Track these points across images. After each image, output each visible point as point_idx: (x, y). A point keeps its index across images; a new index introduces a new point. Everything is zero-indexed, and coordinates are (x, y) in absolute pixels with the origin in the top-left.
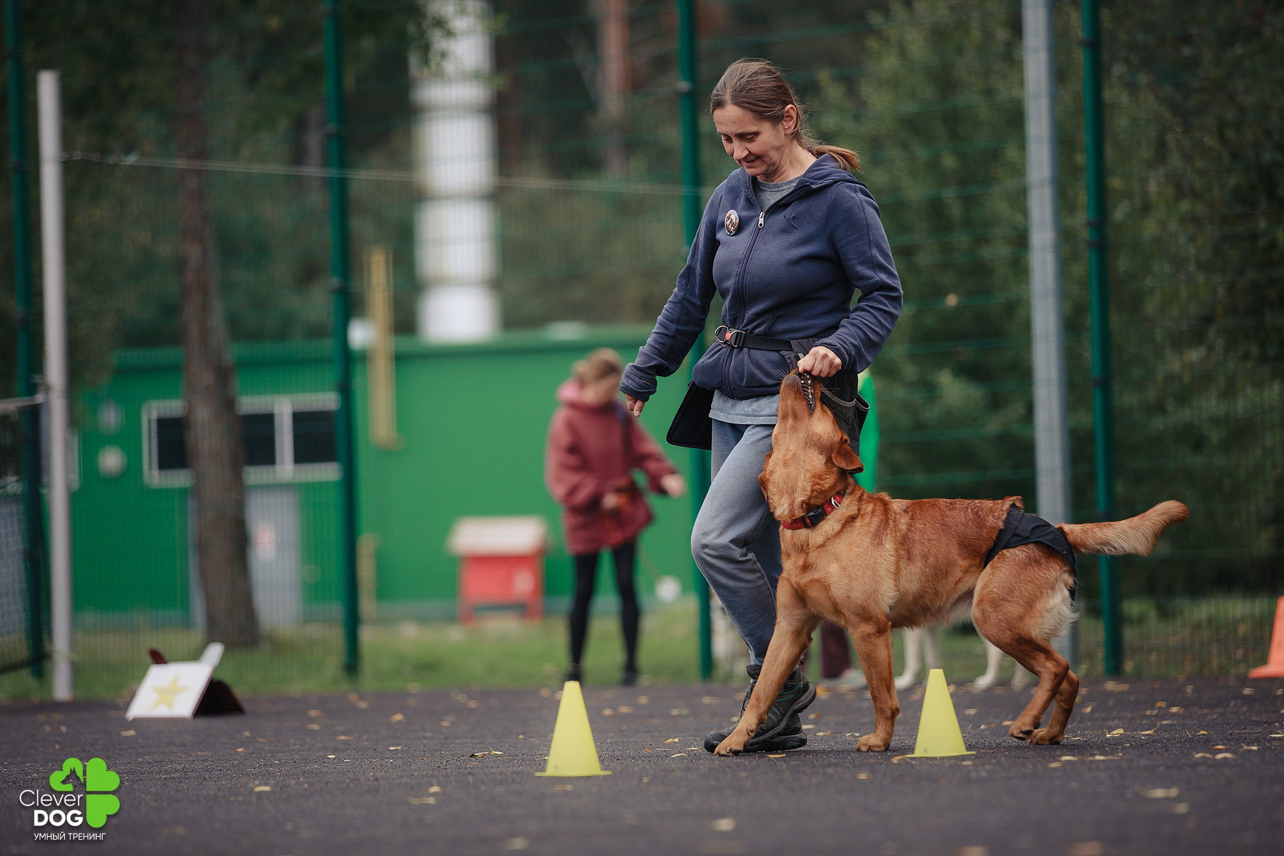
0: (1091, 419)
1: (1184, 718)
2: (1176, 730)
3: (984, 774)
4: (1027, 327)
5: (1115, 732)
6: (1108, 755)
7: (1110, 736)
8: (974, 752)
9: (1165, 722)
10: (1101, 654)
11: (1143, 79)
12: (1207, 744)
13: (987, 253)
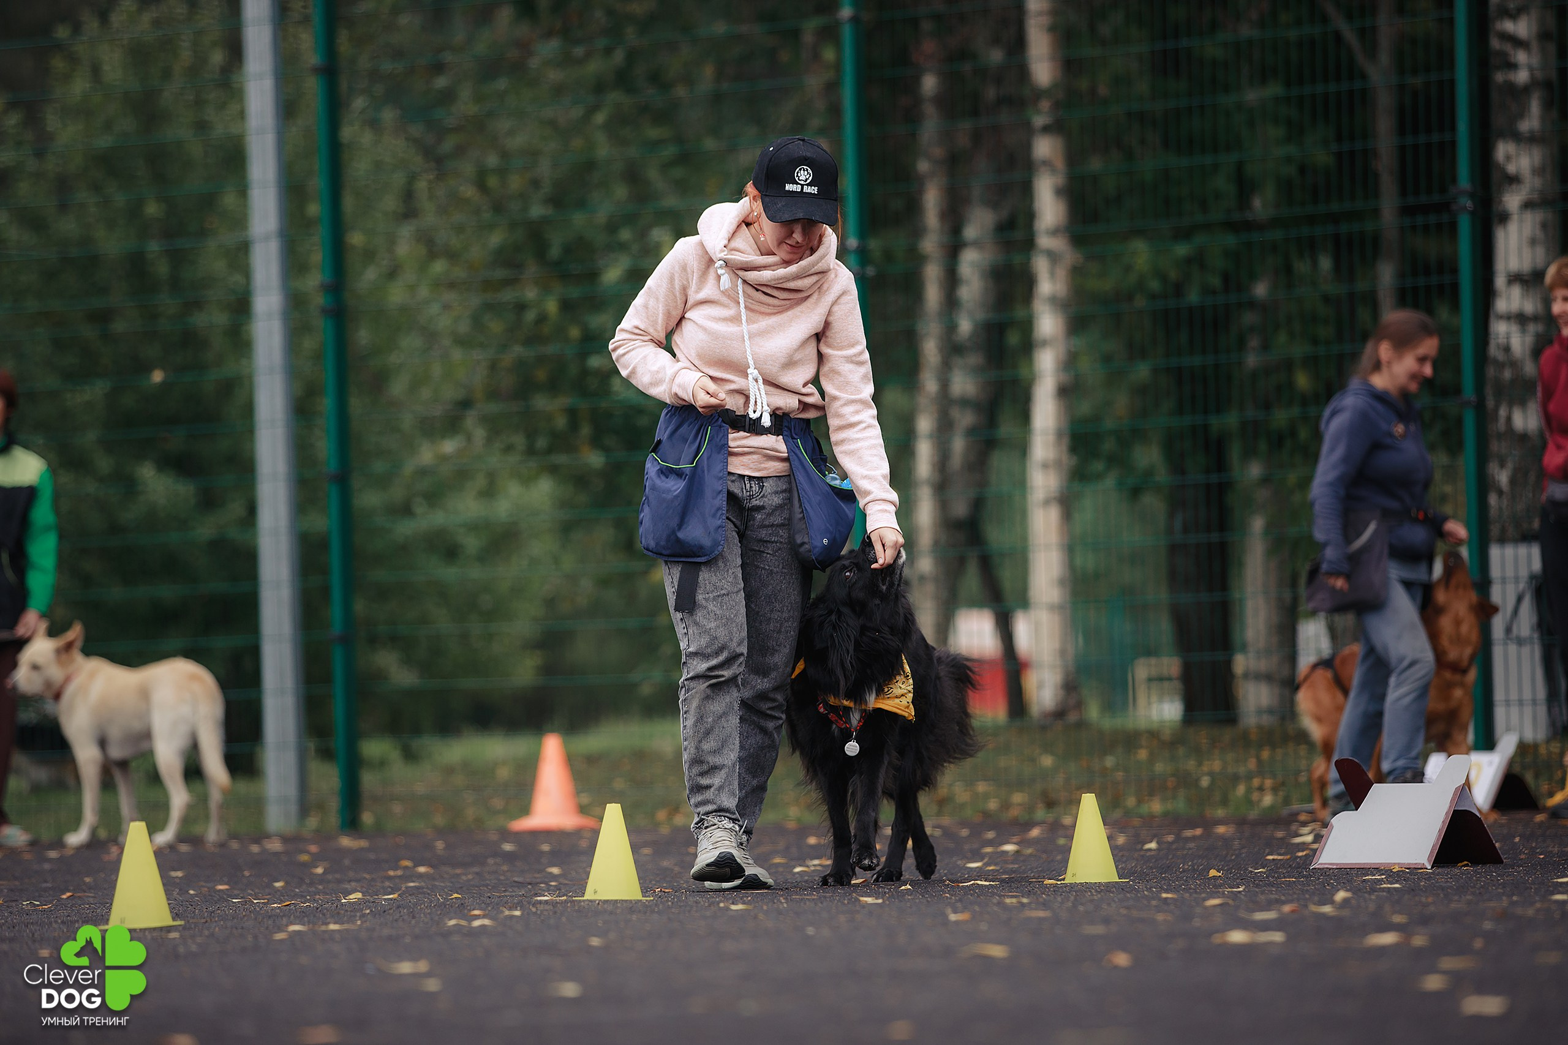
0: (325, 522)
1: (434, 879)
2: (424, 893)
3: (194, 948)
4: (249, 410)
5: (351, 897)
6: (343, 924)
7: (346, 901)
8: (182, 923)
9: (412, 884)
10: (334, 804)
11: (388, 115)
12: (461, 910)
13: (199, 320)
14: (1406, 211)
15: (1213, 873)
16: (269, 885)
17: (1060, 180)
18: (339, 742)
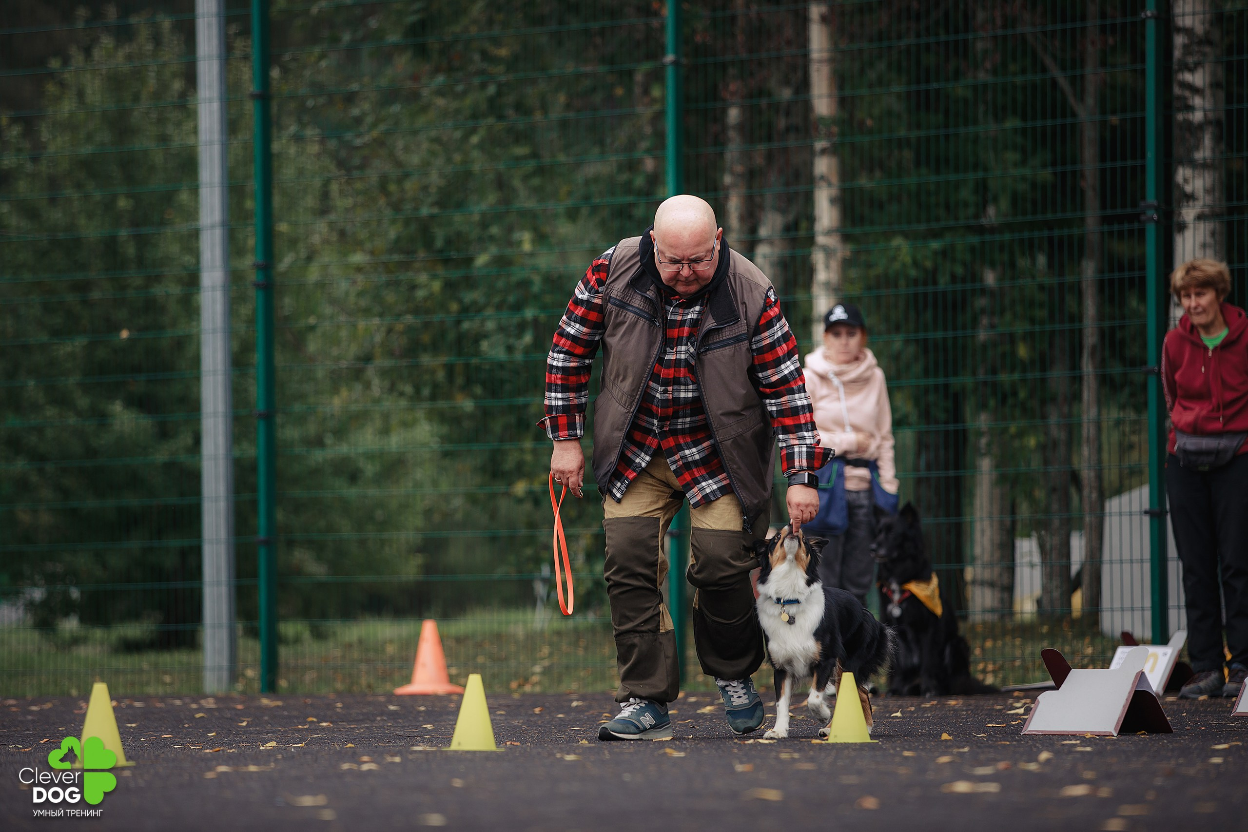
0: (255, 450)
1: (333, 732)
2: (325, 743)
3: (142, 783)
4: (197, 361)
5: (268, 745)
6: (260, 766)
7: (264, 748)
8: (134, 764)
9: (316, 736)
11: (311, 132)
12: (354, 757)
13: (158, 291)
14: (1105, 220)
15: (945, 736)
16: (204, 735)
17: (834, 192)
18: (262, 624)
